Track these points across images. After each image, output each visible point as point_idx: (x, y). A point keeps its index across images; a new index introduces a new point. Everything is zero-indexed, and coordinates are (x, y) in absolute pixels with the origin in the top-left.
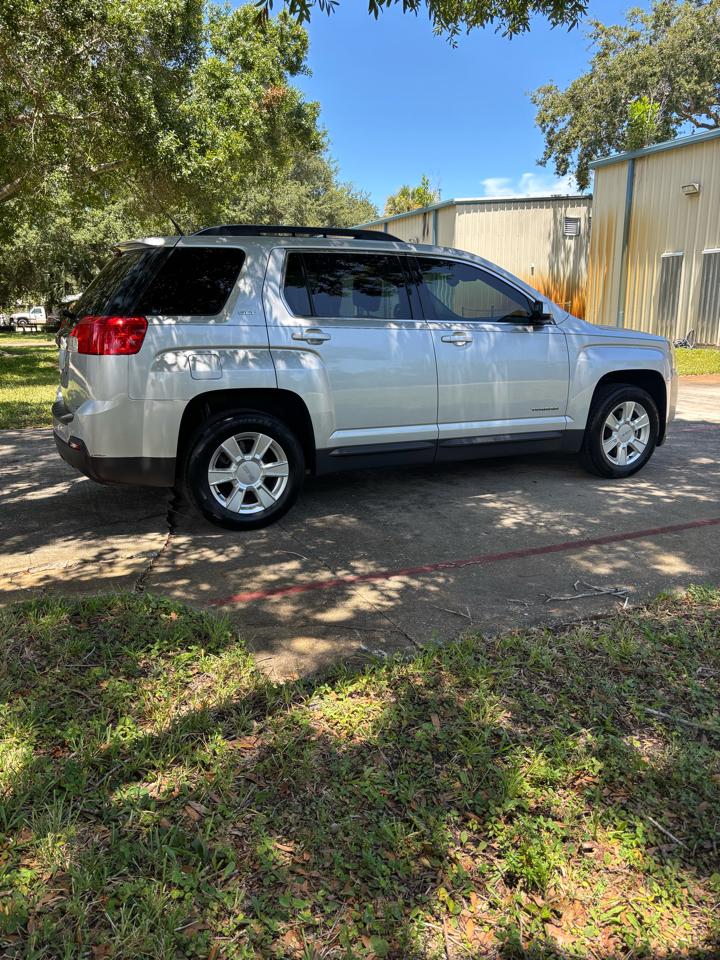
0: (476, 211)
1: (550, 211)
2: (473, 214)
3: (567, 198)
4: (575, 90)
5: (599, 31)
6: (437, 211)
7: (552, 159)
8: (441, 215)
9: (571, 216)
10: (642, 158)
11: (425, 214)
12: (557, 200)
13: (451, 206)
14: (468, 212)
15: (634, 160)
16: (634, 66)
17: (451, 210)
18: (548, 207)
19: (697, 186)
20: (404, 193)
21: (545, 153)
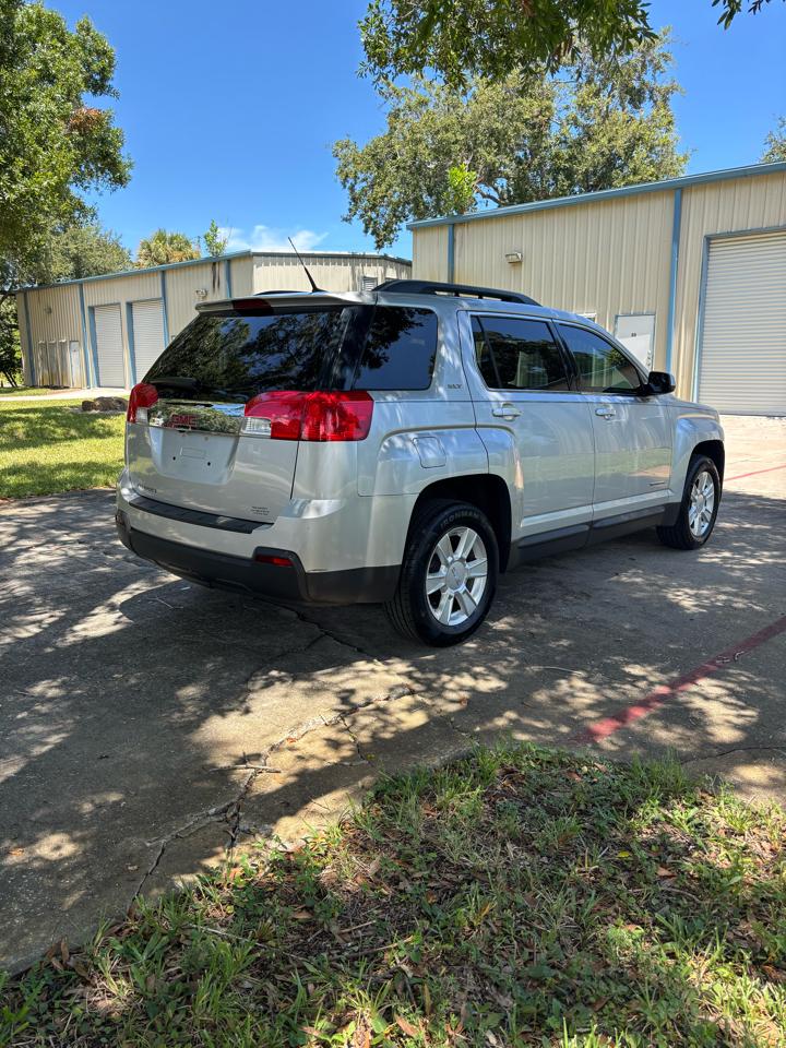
0: (274, 264)
1: (349, 268)
2: (271, 267)
3: (363, 257)
4: (376, 148)
5: (391, 91)
6: (229, 261)
7: (357, 216)
8: (234, 266)
9: (368, 276)
10: (462, 224)
11: (214, 264)
12: (353, 258)
13: (247, 256)
14: (267, 265)
15: (454, 225)
16: (437, 133)
17: (248, 262)
18: (345, 265)
19: (520, 255)
20: (161, 238)
21: (350, 210)
